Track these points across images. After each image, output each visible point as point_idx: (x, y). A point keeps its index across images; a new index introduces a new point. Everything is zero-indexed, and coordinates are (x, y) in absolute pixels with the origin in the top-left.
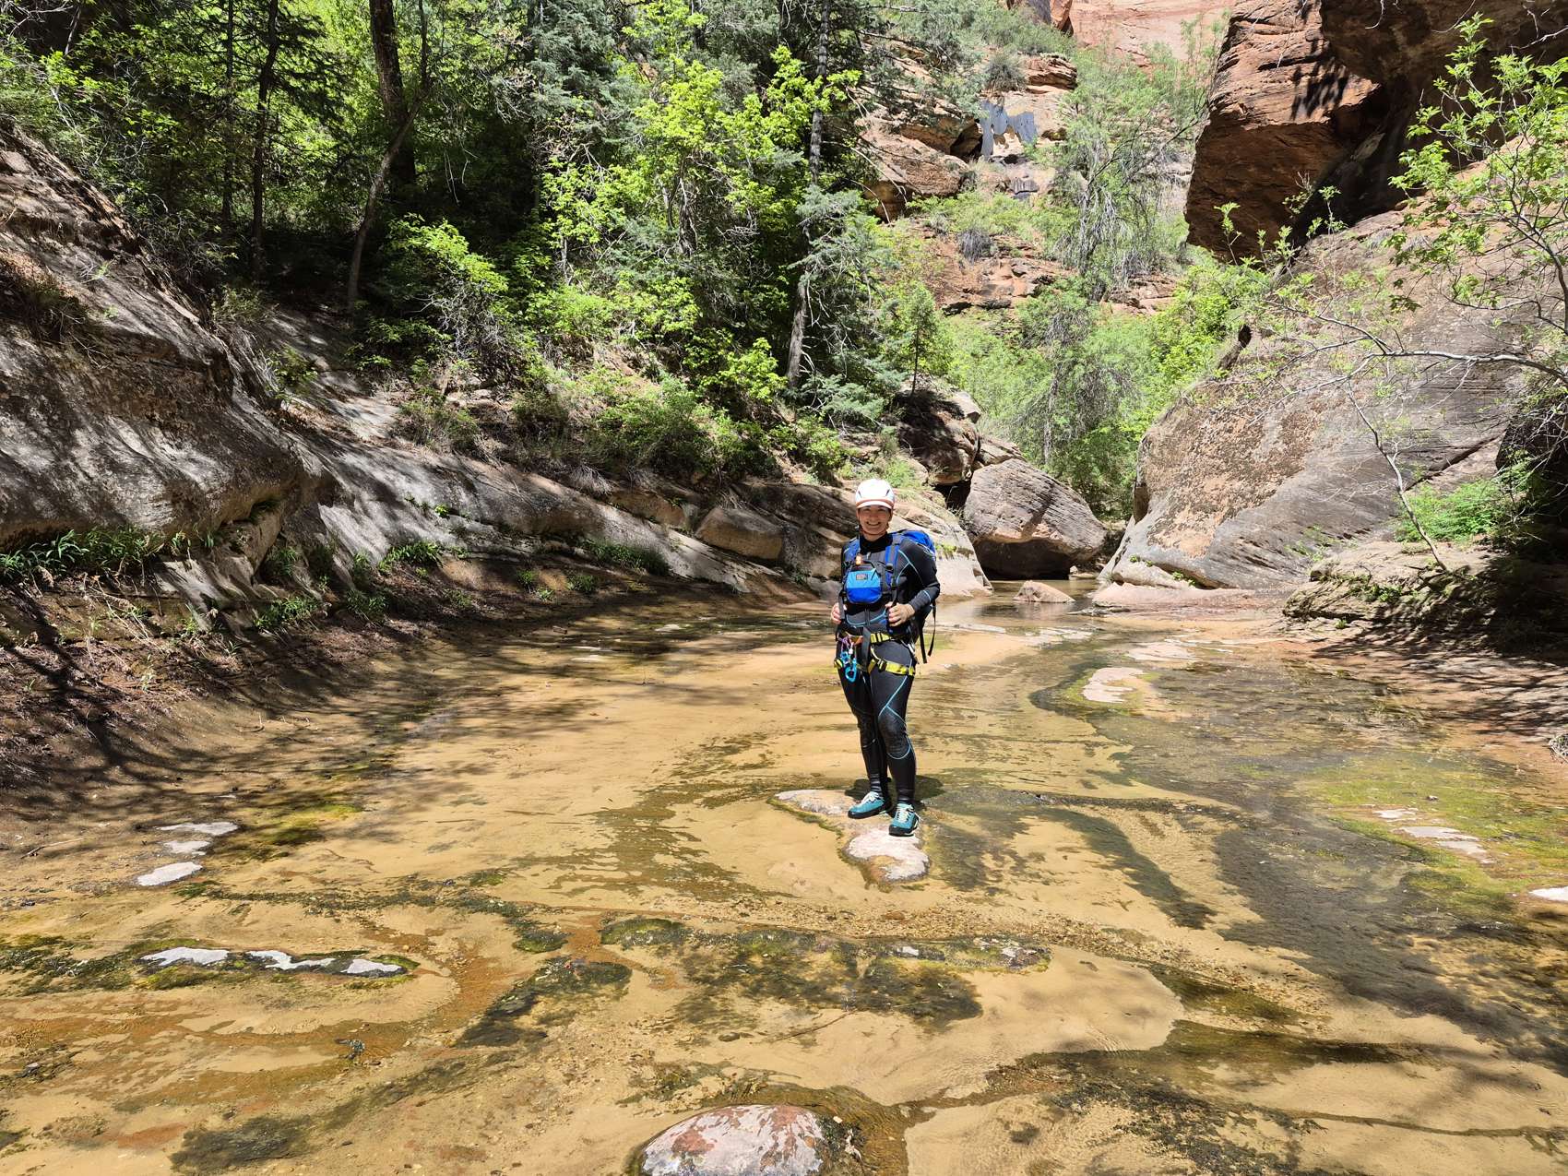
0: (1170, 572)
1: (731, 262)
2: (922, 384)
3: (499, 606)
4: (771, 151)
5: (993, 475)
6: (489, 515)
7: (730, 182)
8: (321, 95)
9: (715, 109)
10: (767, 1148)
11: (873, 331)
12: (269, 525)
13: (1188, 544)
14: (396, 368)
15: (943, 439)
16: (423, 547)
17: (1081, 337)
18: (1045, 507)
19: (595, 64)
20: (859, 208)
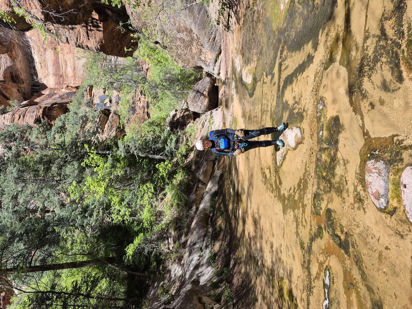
0: (217, 61)
1: (136, 174)
2: (167, 124)
3: (226, 237)
4: (108, 164)
5: (191, 106)
6: (202, 239)
7: (116, 175)
8: (92, 282)
9: (97, 179)
10: (377, 175)
11: (154, 137)
12: (205, 299)
13: (210, 56)
14: (163, 263)
15: (182, 119)
16: (211, 257)
17: (156, 84)
18: (199, 92)
19: (85, 209)
20: (123, 141)
